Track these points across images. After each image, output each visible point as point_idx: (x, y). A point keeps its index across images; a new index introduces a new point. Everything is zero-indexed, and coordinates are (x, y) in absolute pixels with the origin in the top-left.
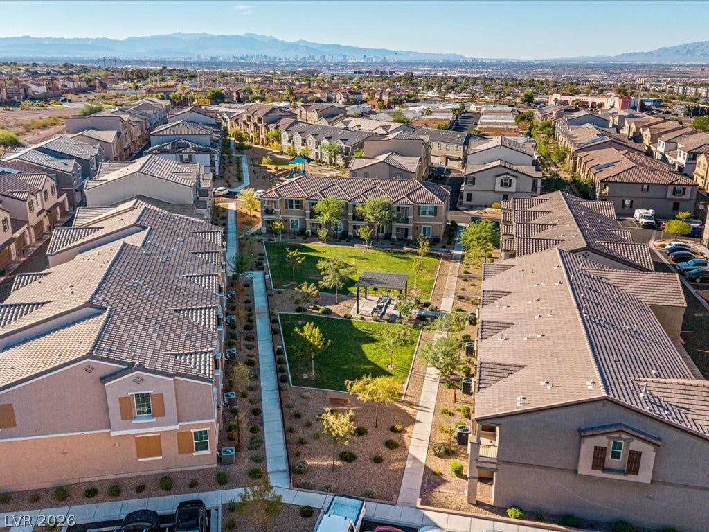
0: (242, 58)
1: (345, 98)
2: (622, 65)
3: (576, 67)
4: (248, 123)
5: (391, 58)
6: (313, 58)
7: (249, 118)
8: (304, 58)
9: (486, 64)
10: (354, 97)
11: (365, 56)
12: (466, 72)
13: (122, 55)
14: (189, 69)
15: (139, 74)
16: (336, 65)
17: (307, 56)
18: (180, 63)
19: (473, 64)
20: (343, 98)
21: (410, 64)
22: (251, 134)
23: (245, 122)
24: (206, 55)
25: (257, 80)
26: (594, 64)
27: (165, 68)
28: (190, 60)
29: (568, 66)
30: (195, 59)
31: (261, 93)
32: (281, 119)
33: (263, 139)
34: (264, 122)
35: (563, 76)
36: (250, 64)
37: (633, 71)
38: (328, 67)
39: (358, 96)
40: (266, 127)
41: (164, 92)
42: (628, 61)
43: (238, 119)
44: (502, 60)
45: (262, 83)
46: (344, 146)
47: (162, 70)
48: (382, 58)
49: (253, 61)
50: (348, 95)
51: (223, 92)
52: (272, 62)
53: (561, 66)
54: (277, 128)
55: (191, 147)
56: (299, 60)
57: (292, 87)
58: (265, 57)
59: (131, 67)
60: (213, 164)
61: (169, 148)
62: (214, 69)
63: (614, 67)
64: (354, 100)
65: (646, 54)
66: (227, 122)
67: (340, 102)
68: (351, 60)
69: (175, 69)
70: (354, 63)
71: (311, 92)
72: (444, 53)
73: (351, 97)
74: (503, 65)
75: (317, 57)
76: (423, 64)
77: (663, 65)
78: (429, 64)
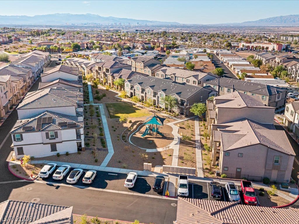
0: (85, 24)
1: (142, 46)
2: (245, 27)
3: (226, 27)
4: (99, 71)
5: (149, 24)
6: (116, 24)
7: (100, 68)
8: (112, 24)
9: (189, 26)
10: (147, 46)
11: (138, 23)
12: (181, 30)
13: (33, 23)
14: (62, 29)
15: (38, 33)
16: (126, 27)
17: (113, 23)
18: (58, 26)
19: (184, 26)
20: (141, 46)
21: (158, 26)
22: (101, 79)
23: (97, 71)
24: (70, 23)
25: (94, 35)
26: (233, 26)
27: (51, 29)
28: (63, 25)
29: (223, 27)
30: (65, 25)
31: (99, 44)
32: (121, 69)
33: (110, 83)
34: (111, 73)
35: (222, 31)
36: (89, 27)
37: (250, 29)
38: (123, 28)
39: (149, 45)
40: (112, 75)
41: (47, 45)
42: (247, 25)
43: (92, 68)
44: (195, 25)
45: (97, 37)
46: (179, 99)
47: (49, 30)
48: (145, 24)
49: (90, 25)
50: (143, 45)
51: (79, 44)
52: (99, 26)
53: (220, 27)
54: (120, 77)
55: (57, 123)
56: (110, 25)
57: (112, 39)
58: (95, 23)
59: (36, 29)
60: (78, 136)
61: (34, 125)
62: (73, 29)
63: (242, 27)
64: (147, 47)
65: (253, 22)
66: (84, 70)
67: (140, 48)
68: (132, 25)
69: (55, 30)
70: (133, 26)
71: (124, 43)
72: (171, 22)
73: (146, 46)
74: (196, 27)
75: (118, 24)
76: (163, 26)
77: (261, 26)
78: (165, 26)
